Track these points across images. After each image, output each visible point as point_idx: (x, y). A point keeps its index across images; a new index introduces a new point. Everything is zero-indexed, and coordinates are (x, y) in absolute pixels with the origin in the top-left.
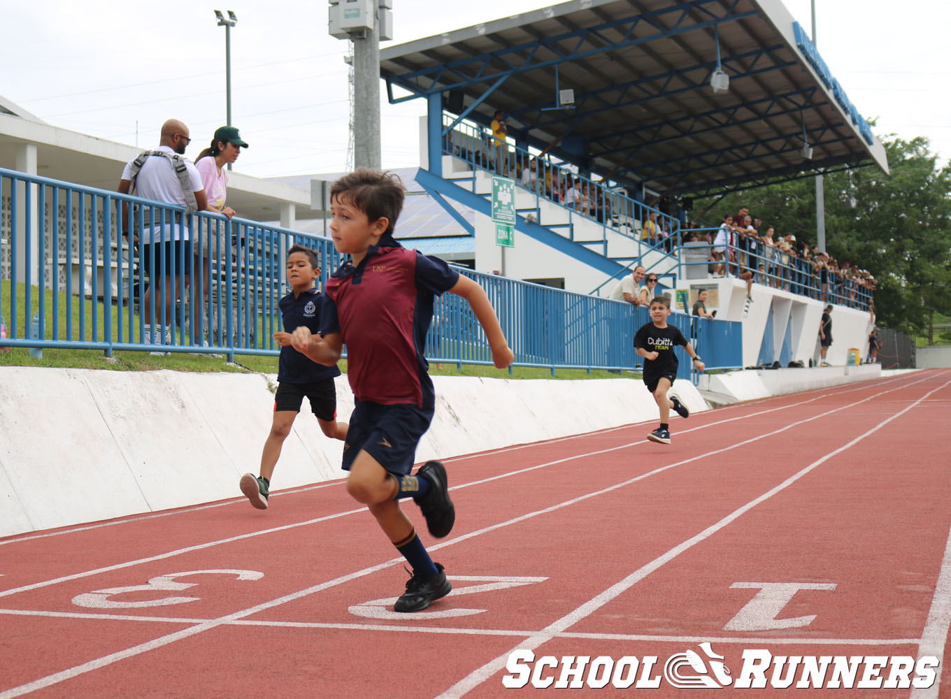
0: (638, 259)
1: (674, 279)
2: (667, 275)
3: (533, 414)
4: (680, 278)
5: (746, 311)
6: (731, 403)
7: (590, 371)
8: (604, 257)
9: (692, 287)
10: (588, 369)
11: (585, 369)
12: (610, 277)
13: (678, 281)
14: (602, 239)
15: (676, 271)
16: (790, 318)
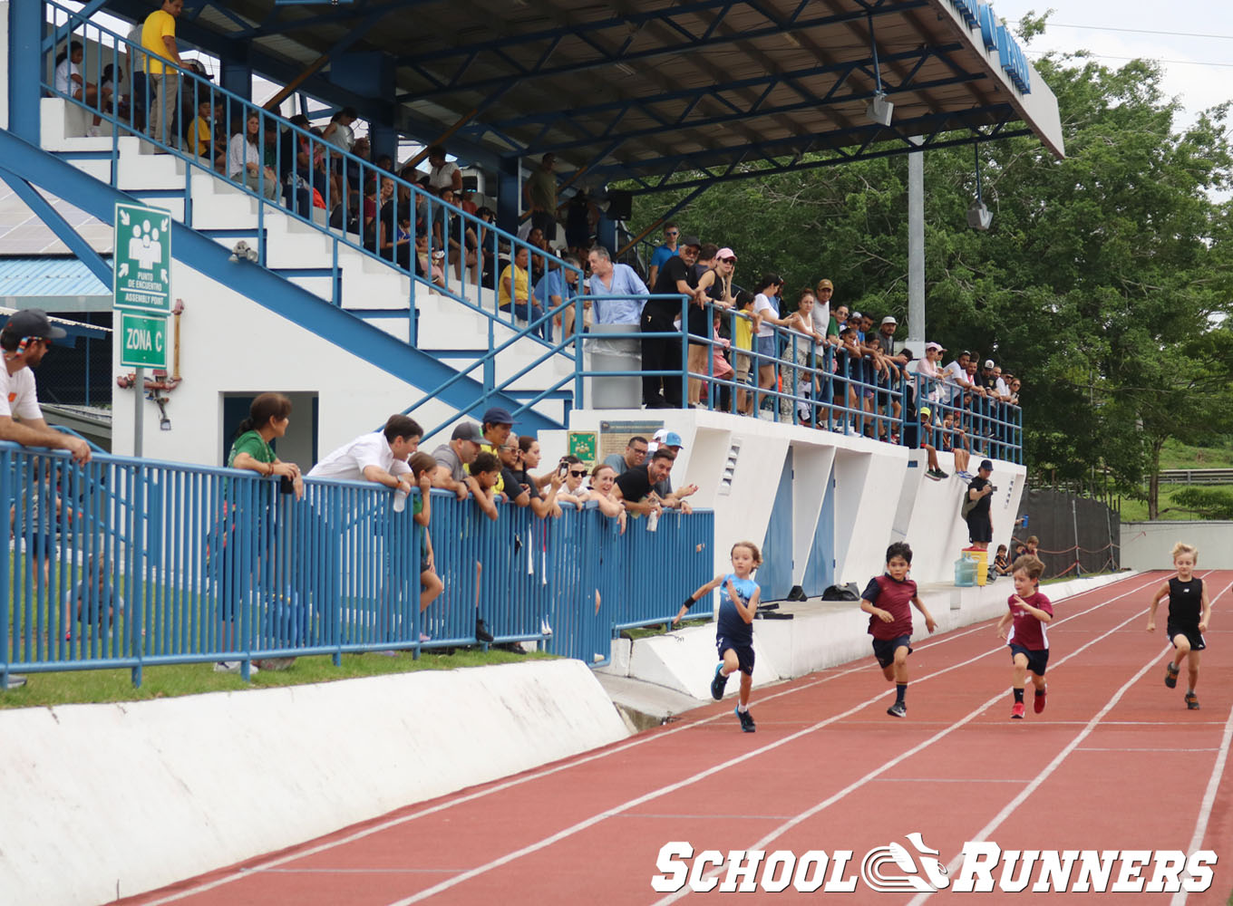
0: (486, 356)
1: (568, 405)
2: (554, 393)
3: (186, 786)
4: (580, 406)
5: (728, 481)
6: (676, 711)
7: (341, 657)
8: (410, 349)
9: (605, 427)
10: (335, 655)
11: (326, 653)
12: (424, 395)
13: (573, 413)
14: (406, 305)
15: (571, 386)
16: (832, 483)
